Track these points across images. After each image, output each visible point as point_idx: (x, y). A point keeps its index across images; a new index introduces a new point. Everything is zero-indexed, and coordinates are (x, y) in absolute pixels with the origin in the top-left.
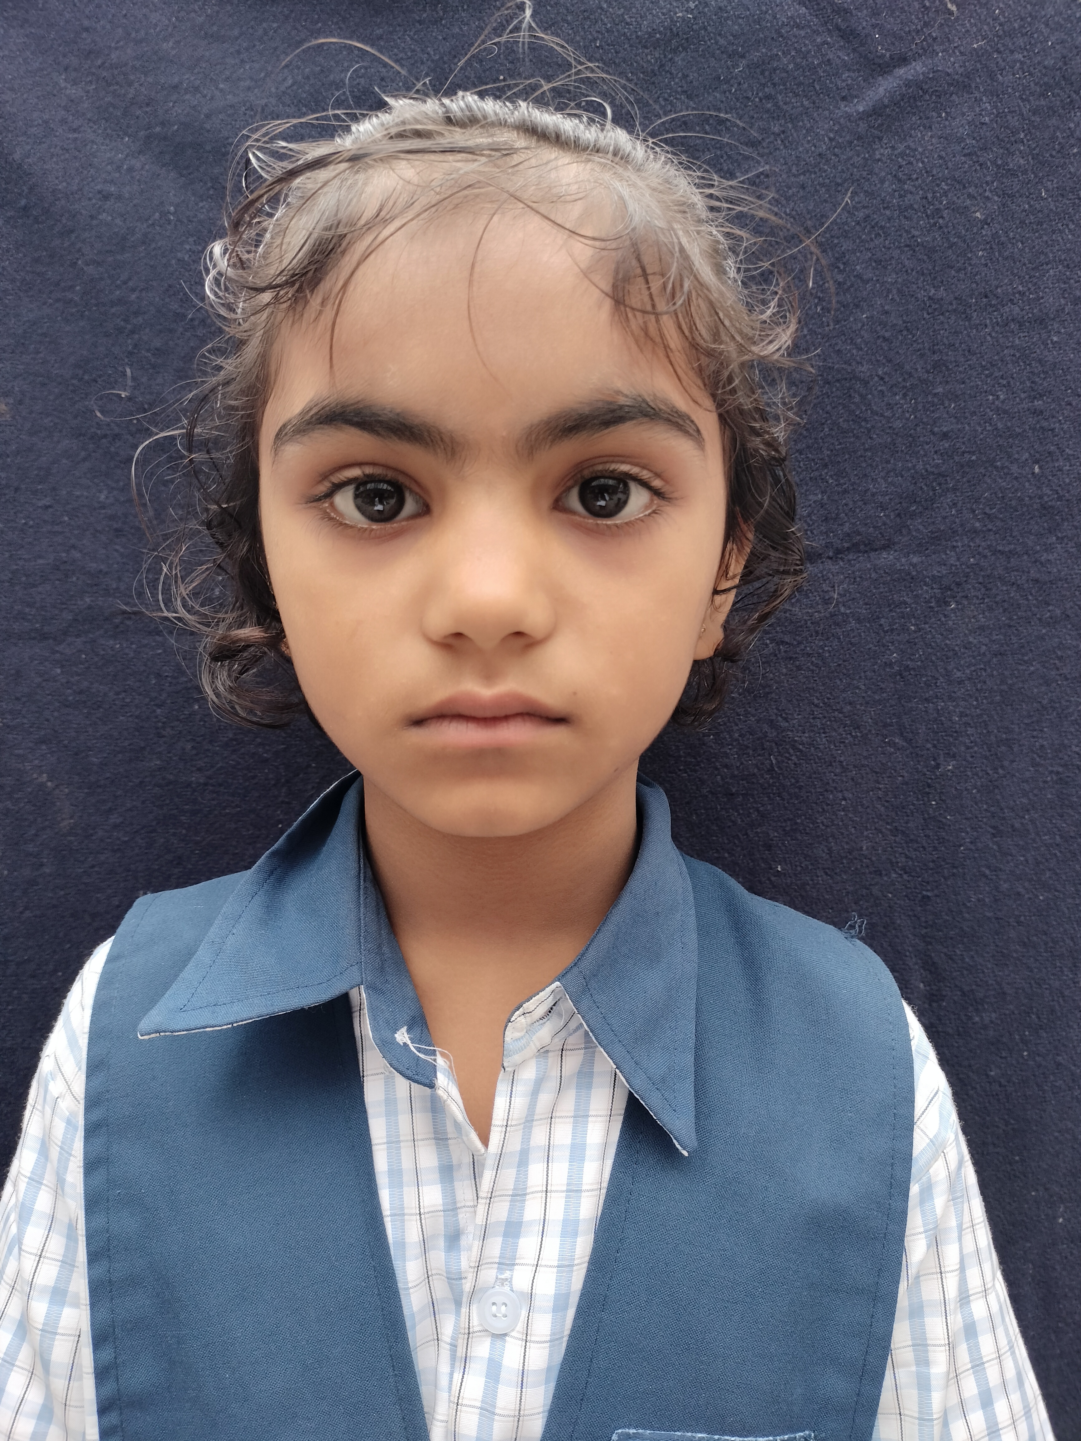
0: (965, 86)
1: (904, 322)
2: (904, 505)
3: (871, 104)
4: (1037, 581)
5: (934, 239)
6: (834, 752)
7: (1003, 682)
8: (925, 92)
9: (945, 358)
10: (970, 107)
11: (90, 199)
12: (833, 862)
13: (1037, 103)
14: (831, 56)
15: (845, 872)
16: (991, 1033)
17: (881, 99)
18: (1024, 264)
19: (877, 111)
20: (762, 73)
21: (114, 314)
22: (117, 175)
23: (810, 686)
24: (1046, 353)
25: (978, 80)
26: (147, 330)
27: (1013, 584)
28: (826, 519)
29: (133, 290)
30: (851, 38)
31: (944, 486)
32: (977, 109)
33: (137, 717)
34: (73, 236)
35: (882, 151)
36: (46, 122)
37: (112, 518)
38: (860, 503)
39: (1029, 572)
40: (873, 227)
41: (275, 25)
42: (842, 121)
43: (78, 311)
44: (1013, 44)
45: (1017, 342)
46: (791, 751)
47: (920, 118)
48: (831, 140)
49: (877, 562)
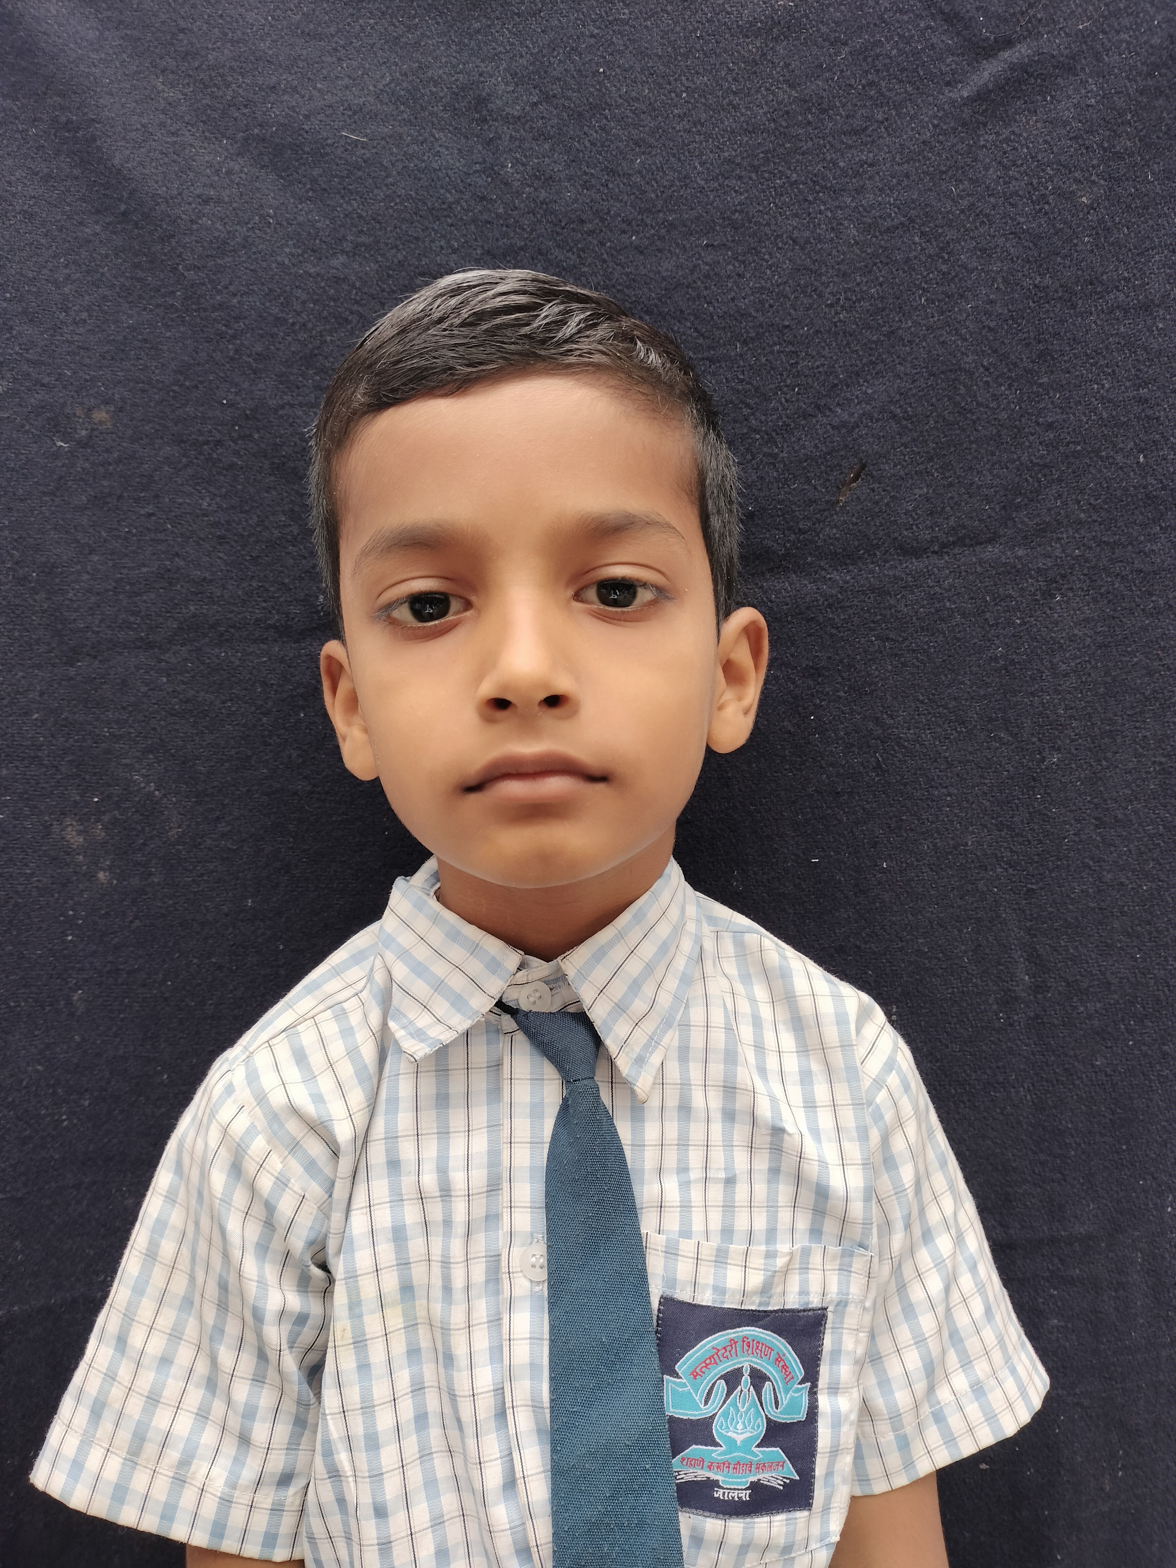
0: (1071, 68)
1: (1009, 311)
2: (1010, 497)
3: (975, 89)
4: (1141, 571)
5: (1040, 226)
6: (939, 748)
7: (1108, 673)
8: (1030, 75)
9: (1049, 347)
10: (1075, 90)
11: (190, 204)
12: (938, 858)
13: (1144, 83)
14: (934, 40)
15: (950, 868)
16: (1096, 1022)
17: (986, 84)
18: (1130, 250)
19: (981, 96)
20: (865, 59)
21: (214, 320)
22: (217, 178)
23: (915, 682)
24: (1151, 340)
25: (1084, 62)
26: (248, 335)
27: (1118, 575)
28: (931, 514)
29: (235, 295)
30: (955, 21)
31: (1048, 478)
32: (1083, 91)
33: (244, 725)
34: (173, 242)
35: (987, 138)
36: (143, 126)
37: (216, 525)
38: (966, 496)
39: (1133, 563)
40: (978, 215)
41: (372, 21)
42: (946, 107)
43: (178, 317)
44: (1119, 24)
45: (1122, 329)
46: (897, 748)
47: (1026, 103)
48: (935, 126)
49: (982, 556)
